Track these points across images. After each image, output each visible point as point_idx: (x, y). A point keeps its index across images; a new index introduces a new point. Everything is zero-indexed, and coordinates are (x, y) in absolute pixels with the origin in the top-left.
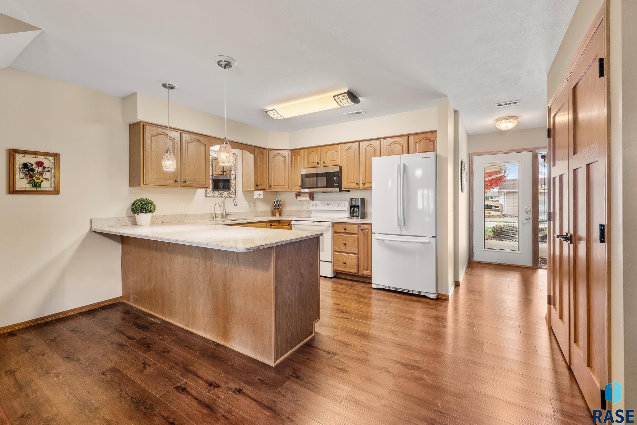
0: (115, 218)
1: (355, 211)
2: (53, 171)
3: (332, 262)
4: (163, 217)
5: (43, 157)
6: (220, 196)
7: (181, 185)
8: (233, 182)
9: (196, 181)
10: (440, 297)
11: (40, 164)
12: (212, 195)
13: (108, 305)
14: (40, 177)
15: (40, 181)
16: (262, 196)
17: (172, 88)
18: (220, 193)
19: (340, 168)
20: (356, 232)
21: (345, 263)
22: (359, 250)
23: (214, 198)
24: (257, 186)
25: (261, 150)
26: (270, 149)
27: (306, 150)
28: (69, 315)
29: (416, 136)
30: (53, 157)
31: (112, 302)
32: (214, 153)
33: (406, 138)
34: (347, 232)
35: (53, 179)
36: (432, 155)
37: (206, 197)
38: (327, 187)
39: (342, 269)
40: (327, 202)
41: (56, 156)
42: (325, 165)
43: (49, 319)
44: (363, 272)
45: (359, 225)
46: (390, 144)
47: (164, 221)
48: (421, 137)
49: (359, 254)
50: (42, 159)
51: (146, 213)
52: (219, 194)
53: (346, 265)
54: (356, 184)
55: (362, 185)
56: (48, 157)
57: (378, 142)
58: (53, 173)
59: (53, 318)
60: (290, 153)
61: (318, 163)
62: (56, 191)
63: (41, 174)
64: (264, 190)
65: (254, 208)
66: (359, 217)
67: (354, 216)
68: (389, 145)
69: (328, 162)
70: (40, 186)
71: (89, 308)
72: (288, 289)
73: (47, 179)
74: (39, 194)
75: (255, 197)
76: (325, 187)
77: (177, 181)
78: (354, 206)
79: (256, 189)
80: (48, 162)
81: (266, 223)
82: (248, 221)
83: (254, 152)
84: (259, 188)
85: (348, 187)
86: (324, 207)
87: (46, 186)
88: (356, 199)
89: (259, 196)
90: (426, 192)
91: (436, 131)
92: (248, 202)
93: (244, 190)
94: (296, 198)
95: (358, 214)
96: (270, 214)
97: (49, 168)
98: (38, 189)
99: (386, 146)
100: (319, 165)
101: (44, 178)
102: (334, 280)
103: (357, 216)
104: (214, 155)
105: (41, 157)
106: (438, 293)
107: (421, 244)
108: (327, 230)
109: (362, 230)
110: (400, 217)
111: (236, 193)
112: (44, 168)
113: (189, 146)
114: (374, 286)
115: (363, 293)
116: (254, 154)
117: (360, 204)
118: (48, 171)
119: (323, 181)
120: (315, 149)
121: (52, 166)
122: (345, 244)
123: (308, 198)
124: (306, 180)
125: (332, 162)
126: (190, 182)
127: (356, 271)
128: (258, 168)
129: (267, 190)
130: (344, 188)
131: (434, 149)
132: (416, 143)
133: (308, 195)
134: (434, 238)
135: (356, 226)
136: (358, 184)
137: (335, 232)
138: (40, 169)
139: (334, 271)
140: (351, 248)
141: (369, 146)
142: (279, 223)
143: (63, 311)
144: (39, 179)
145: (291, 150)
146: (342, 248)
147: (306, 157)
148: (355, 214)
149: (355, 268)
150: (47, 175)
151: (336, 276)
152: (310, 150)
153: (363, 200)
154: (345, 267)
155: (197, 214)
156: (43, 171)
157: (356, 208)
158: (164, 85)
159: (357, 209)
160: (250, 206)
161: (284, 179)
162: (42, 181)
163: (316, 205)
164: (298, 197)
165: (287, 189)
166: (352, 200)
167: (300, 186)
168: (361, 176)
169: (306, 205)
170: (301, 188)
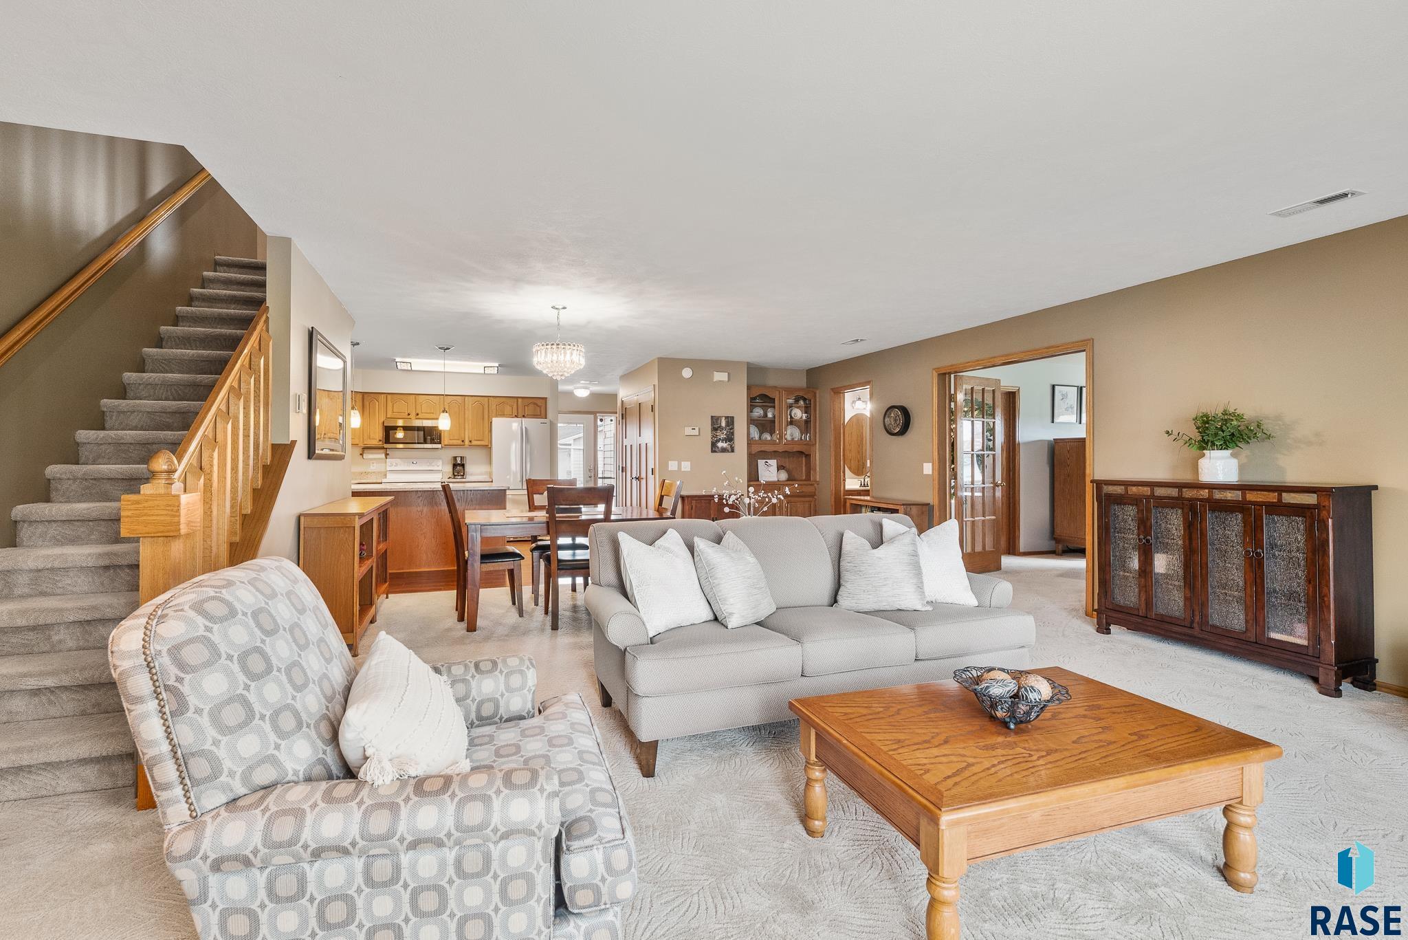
27: (389, 396)
29: (525, 399)
36: (546, 421)
38: (423, 443)
42: (418, 417)
48: (530, 401)
55: (467, 442)
60: (361, 396)
61: (409, 414)
69: (424, 414)
78: (458, 465)
85: (447, 444)
86: (409, 466)
91: (546, 398)
94: (362, 454)
95: (462, 473)
119: (419, 435)
120: (405, 396)
123: (383, 456)
124: (391, 433)
125: (429, 414)
132: (524, 406)
133: (382, 451)
136: (463, 441)
145: (364, 393)
152: (397, 396)
159: (462, 468)
163: (397, 465)
164: (365, 454)
166: (455, 458)
167: (380, 441)
168: (467, 433)
169: (375, 464)
170: (381, 443)
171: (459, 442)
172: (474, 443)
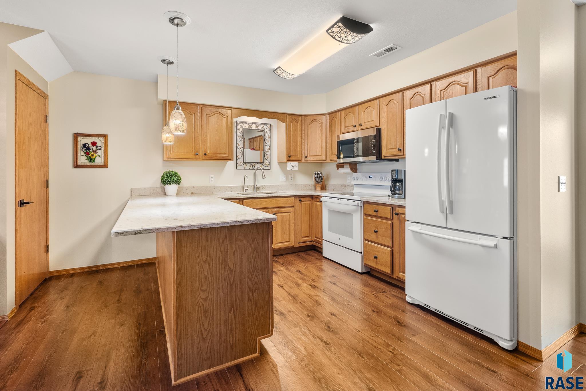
0: (150, 188)
1: (397, 187)
2: (103, 149)
3: (362, 253)
4: (193, 188)
5: (96, 138)
6: (252, 168)
7: (202, 158)
8: (267, 154)
9: (218, 153)
10: (522, 348)
11: (94, 144)
12: (243, 167)
13: (145, 264)
14: (94, 154)
15: (94, 157)
16: (296, 168)
17: (172, 63)
18: (252, 165)
19: (379, 130)
20: (389, 216)
21: (376, 258)
22: (394, 242)
23: (245, 170)
24: (290, 157)
25: (294, 117)
26: (306, 115)
27: (343, 112)
28: (115, 267)
29: (489, 66)
30: (103, 138)
31: (148, 261)
32: (245, 124)
33: (471, 73)
34: (379, 215)
35: (103, 155)
37: (237, 169)
38: (363, 156)
39: (373, 264)
40: (369, 175)
41: (105, 136)
42: (362, 127)
43: (101, 268)
44: (398, 274)
45: (394, 208)
46: (445, 87)
47: (193, 192)
48: (498, 65)
49: (394, 247)
50: (94, 140)
51: (170, 184)
52: (250, 166)
53: (377, 260)
54: (398, 150)
56: (100, 138)
57: (427, 87)
58: (103, 150)
59: (103, 268)
60: (328, 118)
61: (355, 127)
62: (105, 166)
63: (95, 152)
64: (299, 161)
65: (292, 180)
67: (395, 194)
68: (443, 89)
69: (366, 123)
70: (94, 162)
71: (130, 264)
72: (203, 288)
73: (99, 156)
74: (93, 167)
75: (288, 169)
76: (361, 156)
77: (197, 154)
78: (396, 180)
79: (289, 161)
80: (100, 142)
81: (294, 198)
82: (268, 195)
83: (286, 121)
84: (291, 159)
85: (388, 154)
86: (366, 180)
87: (99, 161)
88: (398, 170)
89: (292, 168)
92: (285, 175)
93: (279, 161)
94: (338, 170)
95: (401, 192)
96: (313, 188)
97: (100, 146)
98: (93, 164)
99: (439, 92)
100: (357, 129)
101: (97, 155)
102: (364, 277)
103: (399, 194)
104: (245, 127)
105: (95, 138)
106: (518, 341)
108: (356, 211)
109: (397, 214)
111: (270, 164)
112: (97, 147)
113: (210, 119)
114: (408, 299)
115: (388, 306)
116: (286, 122)
117: (403, 178)
118: (100, 149)
120: (352, 109)
121: (103, 145)
122: (376, 232)
123: (350, 170)
124: (343, 148)
125: (370, 123)
126: (211, 155)
127: (388, 271)
128: (290, 138)
129: (303, 161)
130: (384, 157)
132: (489, 77)
133: (348, 166)
134: (508, 241)
135: (389, 208)
136: (400, 150)
137: (366, 215)
138: (95, 148)
139: (365, 265)
140: (384, 238)
141: (415, 95)
142: (313, 199)
143: (111, 263)
144: (93, 156)
145: (330, 114)
146: (373, 237)
147: (343, 120)
148: (397, 192)
149: (388, 267)
150: (100, 152)
151: (370, 272)
152: (347, 111)
154: (377, 262)
155: (227, 187)
156: (96, 150)
157: (398, 183)
158: (163, 61)
159: (400, 185)
160: (287, 178)
161: (322, 148)
162: (96, 157)
163: (357, 179)
164: (340, 169)
165: (325, 159)
167: (337, 156)
170: (337, 158)
171: (397, 152)
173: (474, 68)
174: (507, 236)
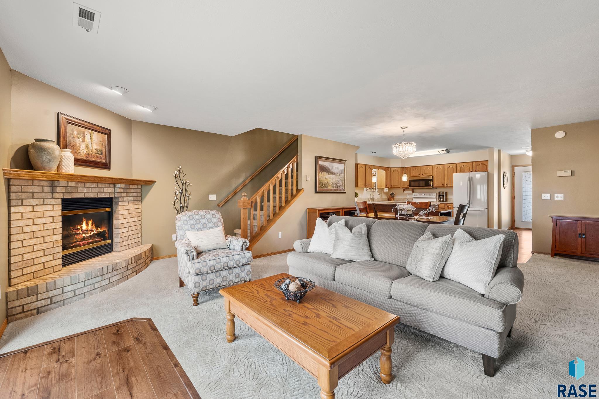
1: (441, 198)
16: (388, 191)
19: (433, 177)
20: (444, 207)
24: (386, 186)
25: (388, 168)
26: (391, 168)
27: (412, 168)
29: (477, 162)
33: (472, 163)
34: (440, 207)
36: (486, 173)
37: (367, 191)
38: (425, 186)
40: (422, 194)
42: (423, 175)
45: (445, 204)
48: (480, 163)
55: (445, 185)
57: (455, 165)
60: (401, 169)
61: (419, 175)
64: (388, 188)
66: (444, 201)
67: (441, 200)
68: (461, 167)
75: (385, 191)
76: (424, 186)
78: (441, 195)
79: (386, 188)
85: (437, 186)
86: (420, 196)
88: (442, 192)
90: (482, 186)
91: (488, 161)
93: (378, 188)
94: (403, 191)
95: (443, 199)
96: (387, 199)
100: (420, 175)
107: (480, 212)
109: (447, 206)
110: (469, 200)
116: (385, 171)
117: (444, 194)
119: (423, 183)
120: (418, 167)
123: (411, 192)
124: (412, 183)
125: (428, 174)
129: (390, 188)
130: (435, 187)
131: (487, 168)
132: (477, 166)
133: (411, 190)
135: (444, 204)
136: (443, 185)
141: (450, 167)
147: (412, 171)
152: (414, 168)
153: (446, 193)
159: (443, 197)
163: (416, 195)
165: (400, 187)
166: (439, 192)
167: (408, 186)
168: (445, 181)
169: (409, 195)
170: (408, 187)
171: (441, 185)
172: (449, 185)
173: (472, 162)
174: (487, 208)
